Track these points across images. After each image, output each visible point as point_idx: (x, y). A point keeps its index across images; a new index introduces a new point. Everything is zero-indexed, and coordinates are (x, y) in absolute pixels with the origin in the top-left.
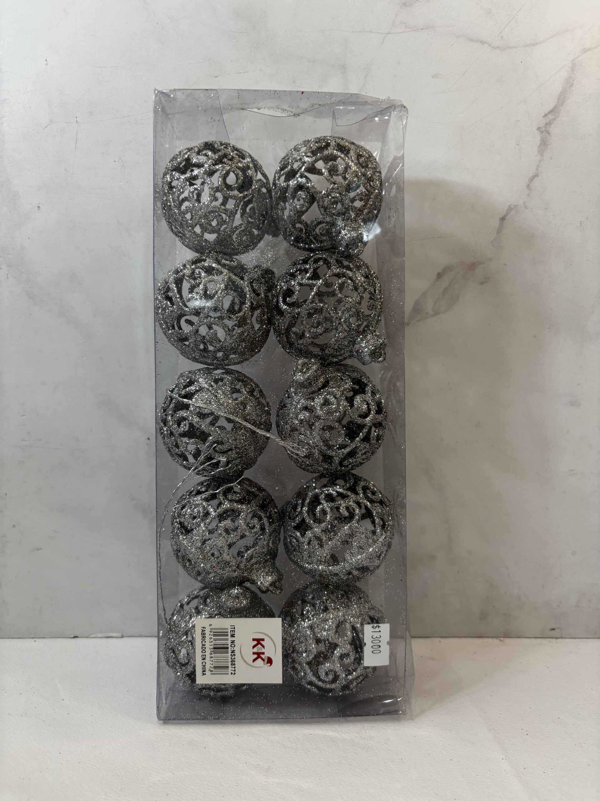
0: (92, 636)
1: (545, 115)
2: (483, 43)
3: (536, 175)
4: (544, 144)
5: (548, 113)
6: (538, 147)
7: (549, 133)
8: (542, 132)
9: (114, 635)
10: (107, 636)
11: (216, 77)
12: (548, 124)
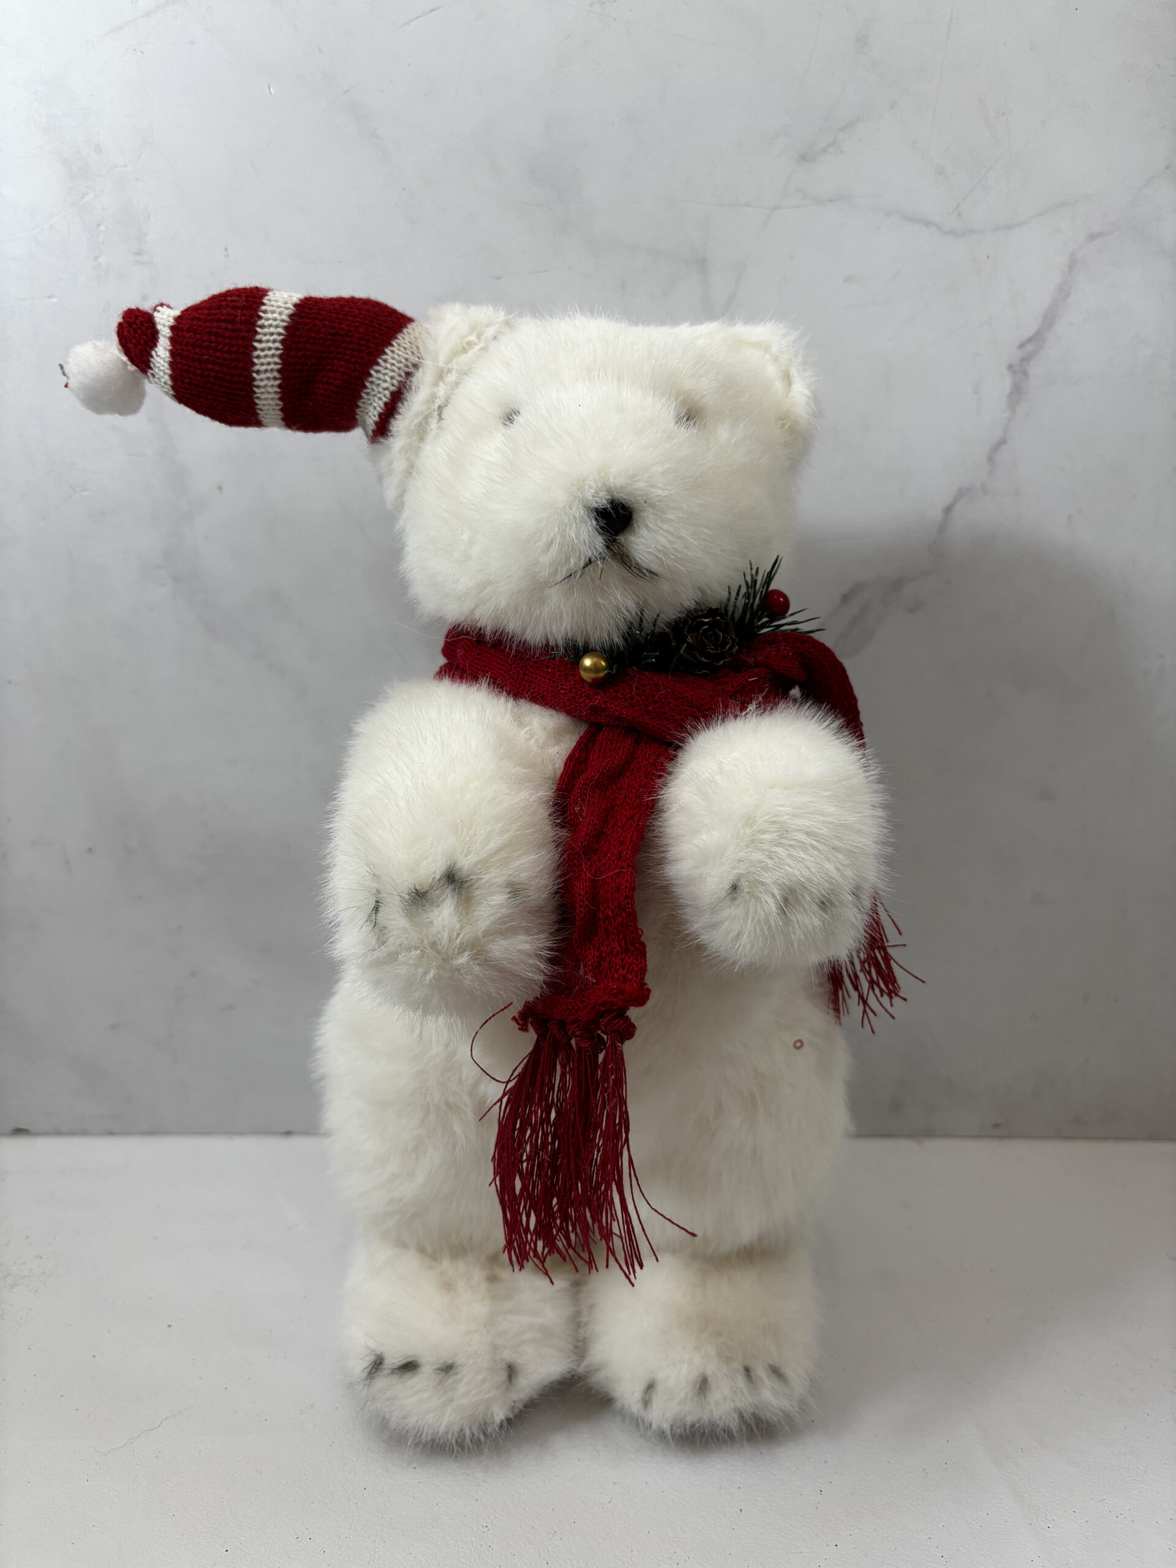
1: (1022, 346)
2: (928, 223)
3: (1002, 442)
4: (1017, 393)
5: (1026, 342)
6: (1008, 396)
7: (1025, 374)
8: (1015, 373)
11: (499, 278)
12: (1026, 359)
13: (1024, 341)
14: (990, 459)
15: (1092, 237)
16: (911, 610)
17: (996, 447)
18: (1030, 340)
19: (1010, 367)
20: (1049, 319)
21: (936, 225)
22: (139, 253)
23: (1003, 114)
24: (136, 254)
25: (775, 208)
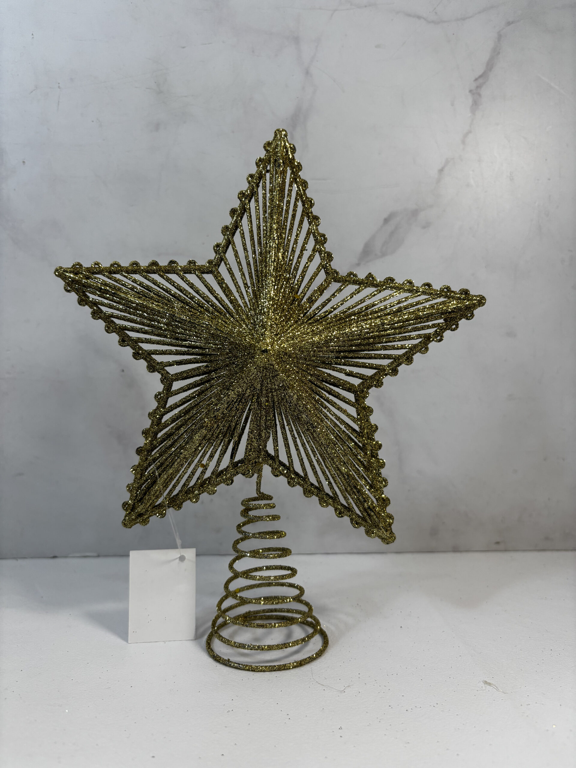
0: (70, 556)
1: (476, 80)
2: (419, 17)
4: (476, 104)
6: (471, 106)
8: (473, 94)
9: (91, 554)
10: (84, 555)
11: (184, 48)
12: (479, 87)
13: (477, 77)
14: (463, 142)
15: (509, 24)
16: (424, 227)
17: (466, 135)
18: (481, 76)
19: (471, 91)
20: (490, 65)
21: (424, 18)
25: (335, 10)
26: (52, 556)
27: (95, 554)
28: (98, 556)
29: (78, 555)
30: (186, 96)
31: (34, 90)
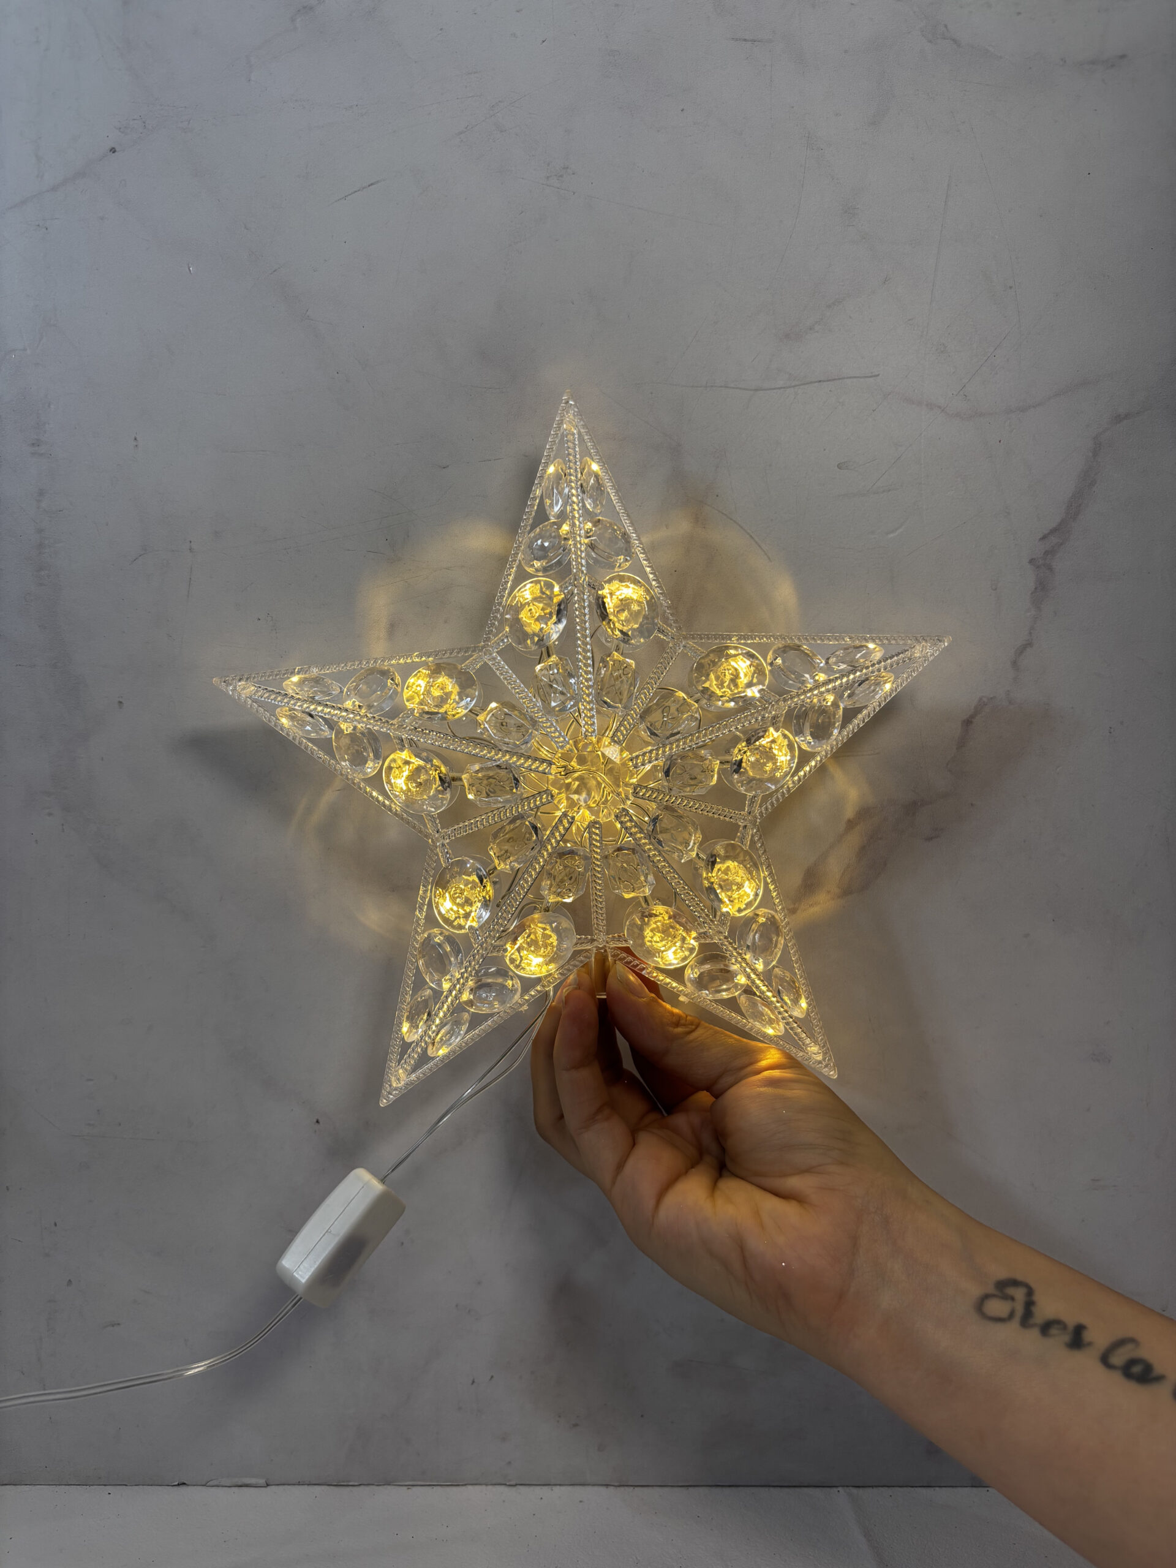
0: (211, 1483)
1: (1044, 538)
2: (930, 406)
3: (1029, 644)
4: (1042, 589)
5: (1049, 534)
6: (1032, 593)
7: (1050, 568)
8: (1038, 567)
9: (253, 1481)
10: (240, 1484)
11: (444, 468)
12: (1050, 553)
13: (1047, 532)
14: (1014, 663)
15: (1118, 419)
16: (929, 839)
17: (1021, 650)
18: (1053, 531)
19: (1031, 561)
20: (1075, 508)
21: (940, 407)
22: (36, 443)
23: (1011, 287)
24: (33, 444)
25: (756, 390)
26: (177, 1483)
27: (262, 1481)
28: (268, 1485)
29: (228, 1482)
30: (448, 569)
31: (140, 556)
